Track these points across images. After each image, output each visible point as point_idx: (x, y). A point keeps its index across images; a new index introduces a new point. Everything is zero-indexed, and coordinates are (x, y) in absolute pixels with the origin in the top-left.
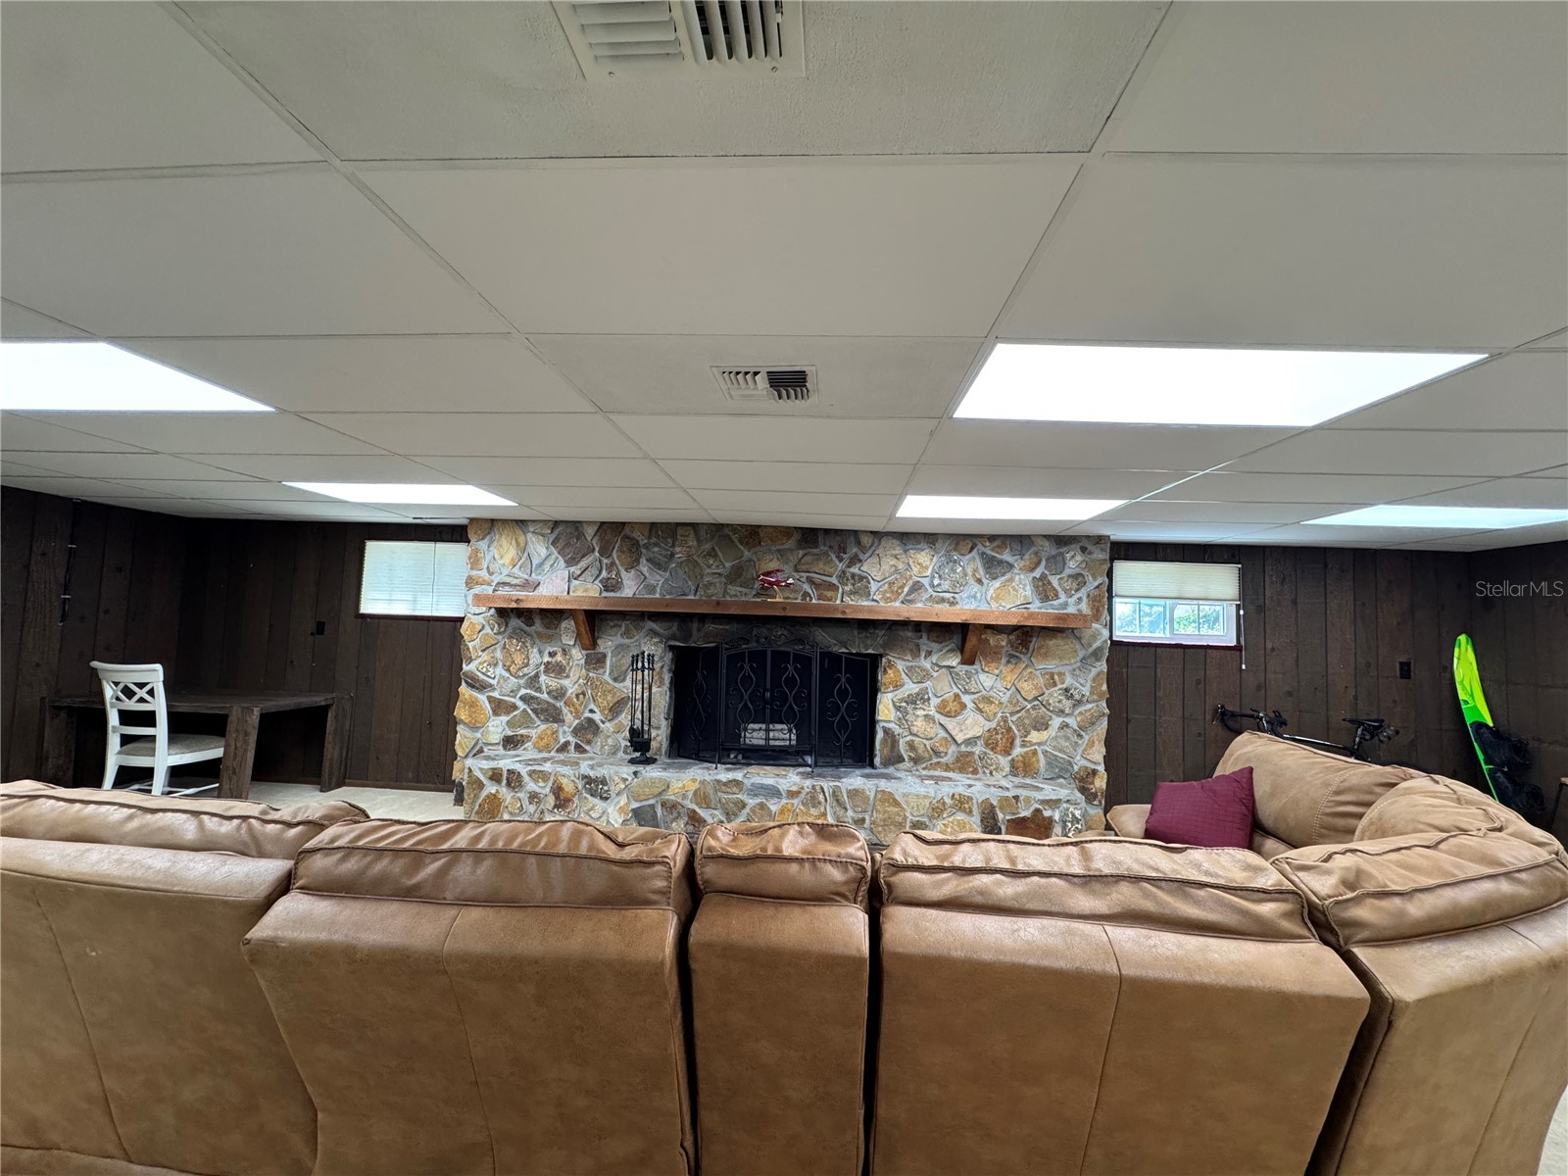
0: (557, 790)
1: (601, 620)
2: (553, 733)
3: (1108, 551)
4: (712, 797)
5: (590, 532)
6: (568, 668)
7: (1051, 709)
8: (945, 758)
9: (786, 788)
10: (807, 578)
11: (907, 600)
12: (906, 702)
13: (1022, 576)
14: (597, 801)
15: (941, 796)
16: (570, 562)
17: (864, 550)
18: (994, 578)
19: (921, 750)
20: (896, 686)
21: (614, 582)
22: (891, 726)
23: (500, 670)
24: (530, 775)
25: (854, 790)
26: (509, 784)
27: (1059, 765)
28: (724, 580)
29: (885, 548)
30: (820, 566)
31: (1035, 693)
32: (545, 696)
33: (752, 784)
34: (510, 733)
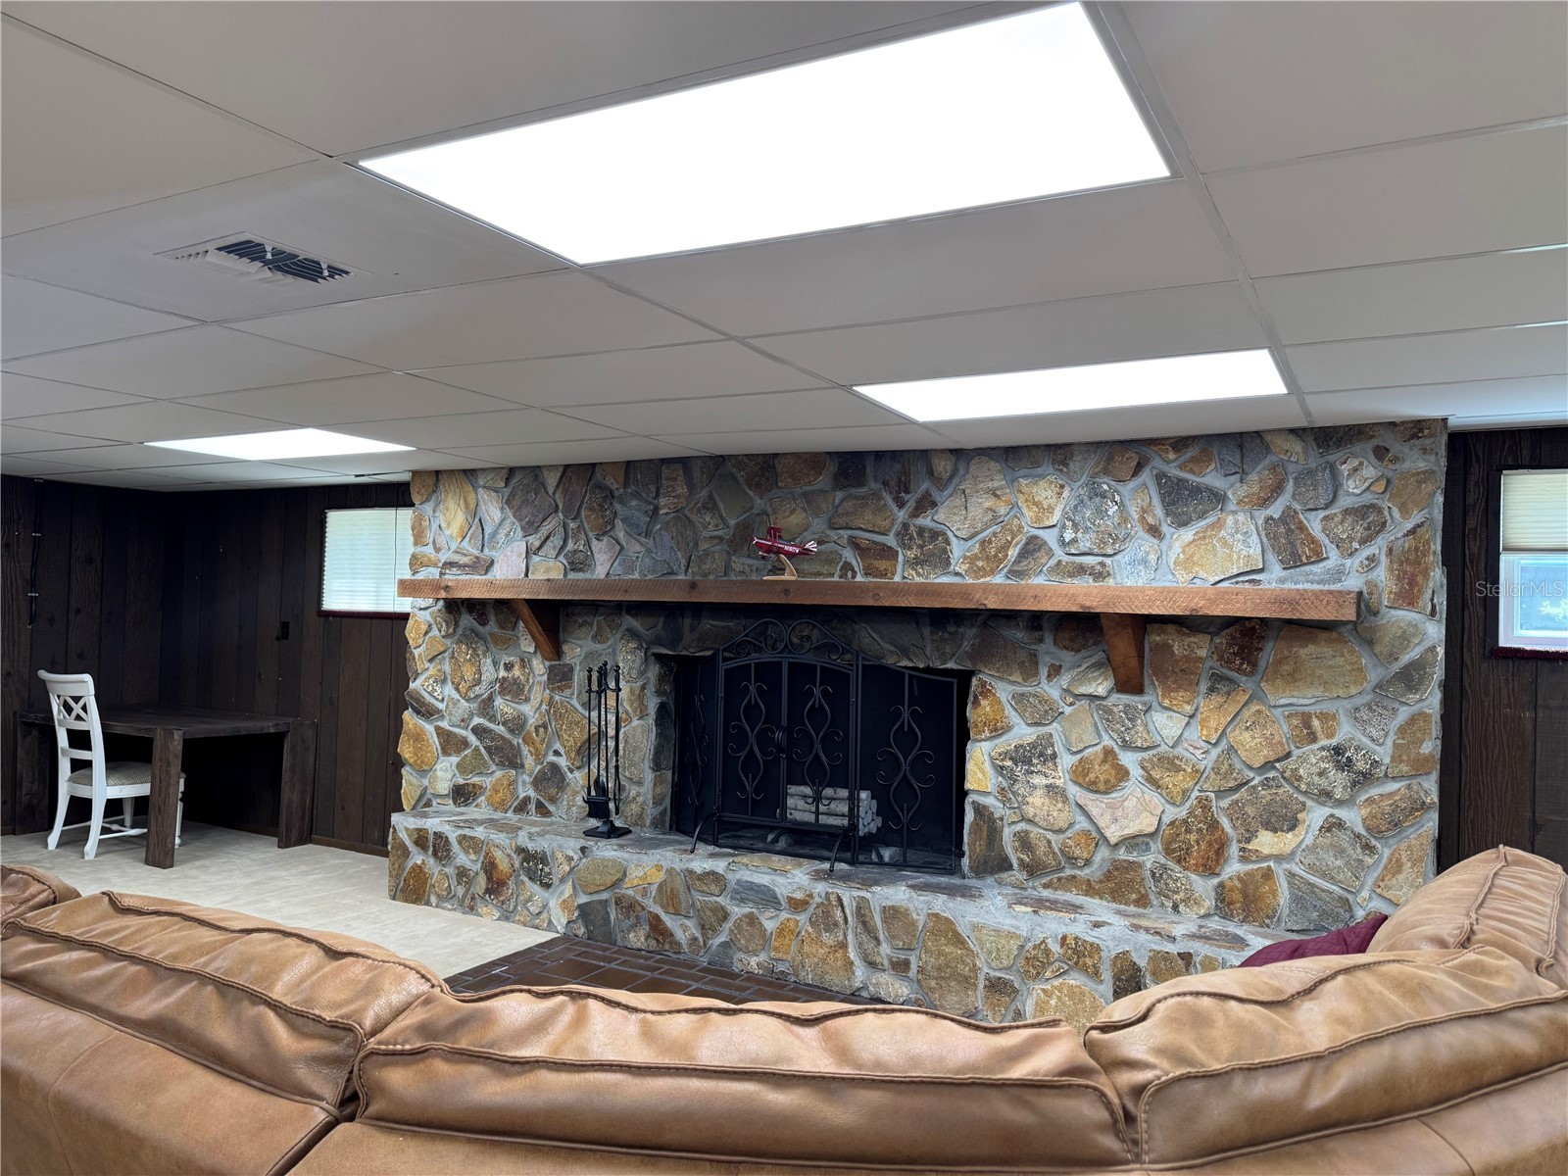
0: (490, 867)
1: (567, 615)
2: (510, 785)
3: (1443, 451)
4: (683, 897)
5: (552, 480)
6: (527, 688)
7: (1303, 787)
8: (1087, 871)
9: (786, 893)
10: (851, 538)
11: (1014, 571)
12: (1011, 759)
13: (1241, 517)
14: (536, 888)
15: (1042, 936)
16: (529, 528)
17: (942, 484)
18: (1182, 523)
19: (1041, 849)
20: (996, 730)
21: (581, 556)
22: (990, 801)
23: (449, 690)
24: (460, 843)
25: (893, 907)
26: (435, 854)
27: (1318, 903)
28: (725, 547)
29: (975, 478)
30: (867, 517)
31: (1267, 754)
32: (501, 729)
33: (739, 882)
34: (461, 781)
